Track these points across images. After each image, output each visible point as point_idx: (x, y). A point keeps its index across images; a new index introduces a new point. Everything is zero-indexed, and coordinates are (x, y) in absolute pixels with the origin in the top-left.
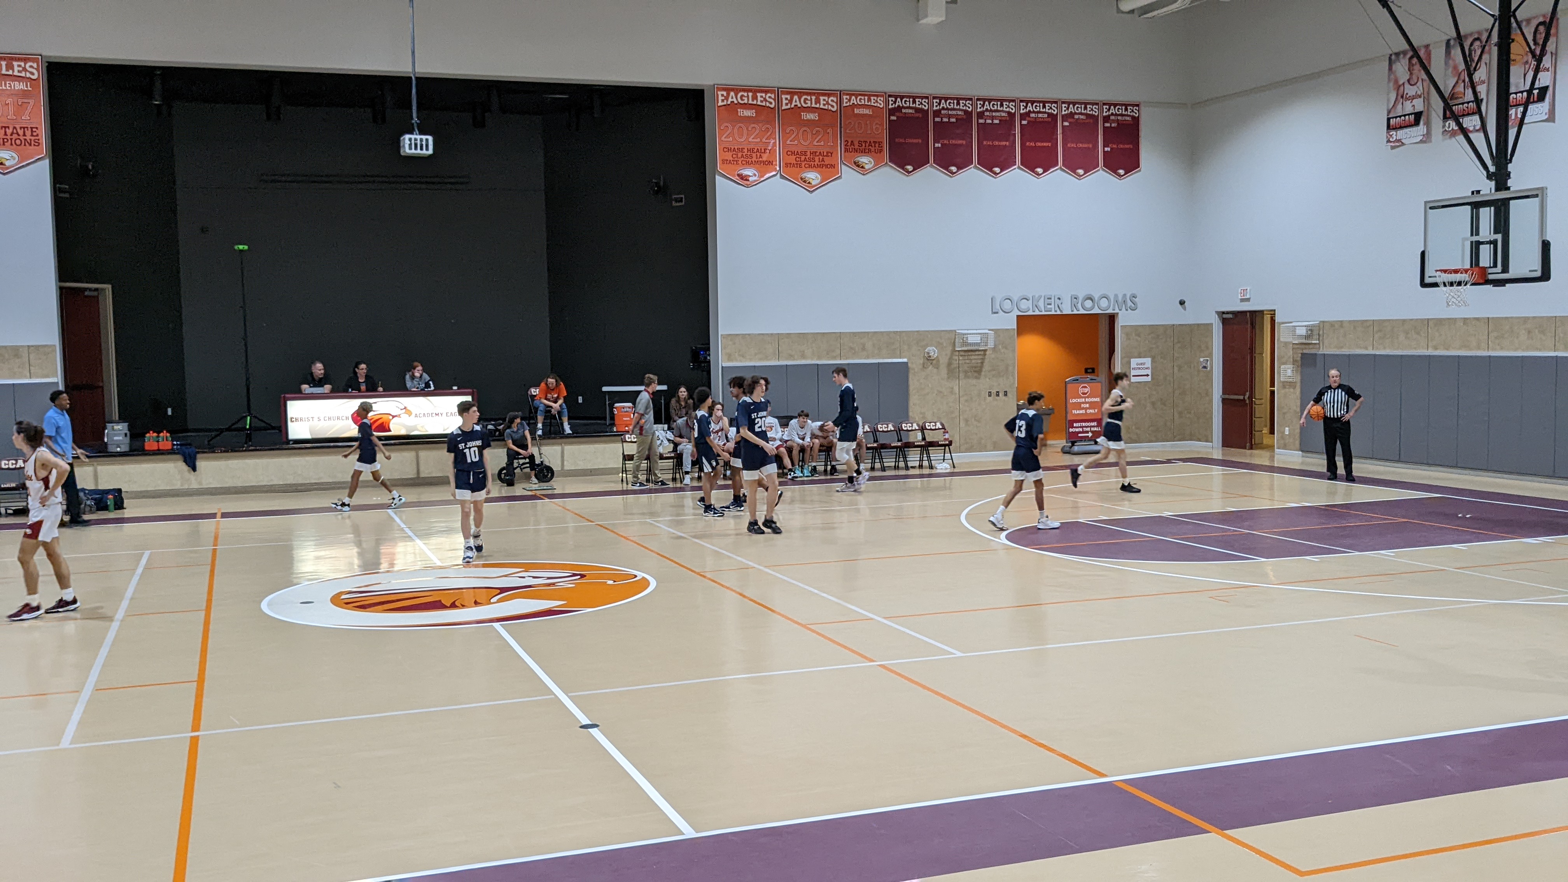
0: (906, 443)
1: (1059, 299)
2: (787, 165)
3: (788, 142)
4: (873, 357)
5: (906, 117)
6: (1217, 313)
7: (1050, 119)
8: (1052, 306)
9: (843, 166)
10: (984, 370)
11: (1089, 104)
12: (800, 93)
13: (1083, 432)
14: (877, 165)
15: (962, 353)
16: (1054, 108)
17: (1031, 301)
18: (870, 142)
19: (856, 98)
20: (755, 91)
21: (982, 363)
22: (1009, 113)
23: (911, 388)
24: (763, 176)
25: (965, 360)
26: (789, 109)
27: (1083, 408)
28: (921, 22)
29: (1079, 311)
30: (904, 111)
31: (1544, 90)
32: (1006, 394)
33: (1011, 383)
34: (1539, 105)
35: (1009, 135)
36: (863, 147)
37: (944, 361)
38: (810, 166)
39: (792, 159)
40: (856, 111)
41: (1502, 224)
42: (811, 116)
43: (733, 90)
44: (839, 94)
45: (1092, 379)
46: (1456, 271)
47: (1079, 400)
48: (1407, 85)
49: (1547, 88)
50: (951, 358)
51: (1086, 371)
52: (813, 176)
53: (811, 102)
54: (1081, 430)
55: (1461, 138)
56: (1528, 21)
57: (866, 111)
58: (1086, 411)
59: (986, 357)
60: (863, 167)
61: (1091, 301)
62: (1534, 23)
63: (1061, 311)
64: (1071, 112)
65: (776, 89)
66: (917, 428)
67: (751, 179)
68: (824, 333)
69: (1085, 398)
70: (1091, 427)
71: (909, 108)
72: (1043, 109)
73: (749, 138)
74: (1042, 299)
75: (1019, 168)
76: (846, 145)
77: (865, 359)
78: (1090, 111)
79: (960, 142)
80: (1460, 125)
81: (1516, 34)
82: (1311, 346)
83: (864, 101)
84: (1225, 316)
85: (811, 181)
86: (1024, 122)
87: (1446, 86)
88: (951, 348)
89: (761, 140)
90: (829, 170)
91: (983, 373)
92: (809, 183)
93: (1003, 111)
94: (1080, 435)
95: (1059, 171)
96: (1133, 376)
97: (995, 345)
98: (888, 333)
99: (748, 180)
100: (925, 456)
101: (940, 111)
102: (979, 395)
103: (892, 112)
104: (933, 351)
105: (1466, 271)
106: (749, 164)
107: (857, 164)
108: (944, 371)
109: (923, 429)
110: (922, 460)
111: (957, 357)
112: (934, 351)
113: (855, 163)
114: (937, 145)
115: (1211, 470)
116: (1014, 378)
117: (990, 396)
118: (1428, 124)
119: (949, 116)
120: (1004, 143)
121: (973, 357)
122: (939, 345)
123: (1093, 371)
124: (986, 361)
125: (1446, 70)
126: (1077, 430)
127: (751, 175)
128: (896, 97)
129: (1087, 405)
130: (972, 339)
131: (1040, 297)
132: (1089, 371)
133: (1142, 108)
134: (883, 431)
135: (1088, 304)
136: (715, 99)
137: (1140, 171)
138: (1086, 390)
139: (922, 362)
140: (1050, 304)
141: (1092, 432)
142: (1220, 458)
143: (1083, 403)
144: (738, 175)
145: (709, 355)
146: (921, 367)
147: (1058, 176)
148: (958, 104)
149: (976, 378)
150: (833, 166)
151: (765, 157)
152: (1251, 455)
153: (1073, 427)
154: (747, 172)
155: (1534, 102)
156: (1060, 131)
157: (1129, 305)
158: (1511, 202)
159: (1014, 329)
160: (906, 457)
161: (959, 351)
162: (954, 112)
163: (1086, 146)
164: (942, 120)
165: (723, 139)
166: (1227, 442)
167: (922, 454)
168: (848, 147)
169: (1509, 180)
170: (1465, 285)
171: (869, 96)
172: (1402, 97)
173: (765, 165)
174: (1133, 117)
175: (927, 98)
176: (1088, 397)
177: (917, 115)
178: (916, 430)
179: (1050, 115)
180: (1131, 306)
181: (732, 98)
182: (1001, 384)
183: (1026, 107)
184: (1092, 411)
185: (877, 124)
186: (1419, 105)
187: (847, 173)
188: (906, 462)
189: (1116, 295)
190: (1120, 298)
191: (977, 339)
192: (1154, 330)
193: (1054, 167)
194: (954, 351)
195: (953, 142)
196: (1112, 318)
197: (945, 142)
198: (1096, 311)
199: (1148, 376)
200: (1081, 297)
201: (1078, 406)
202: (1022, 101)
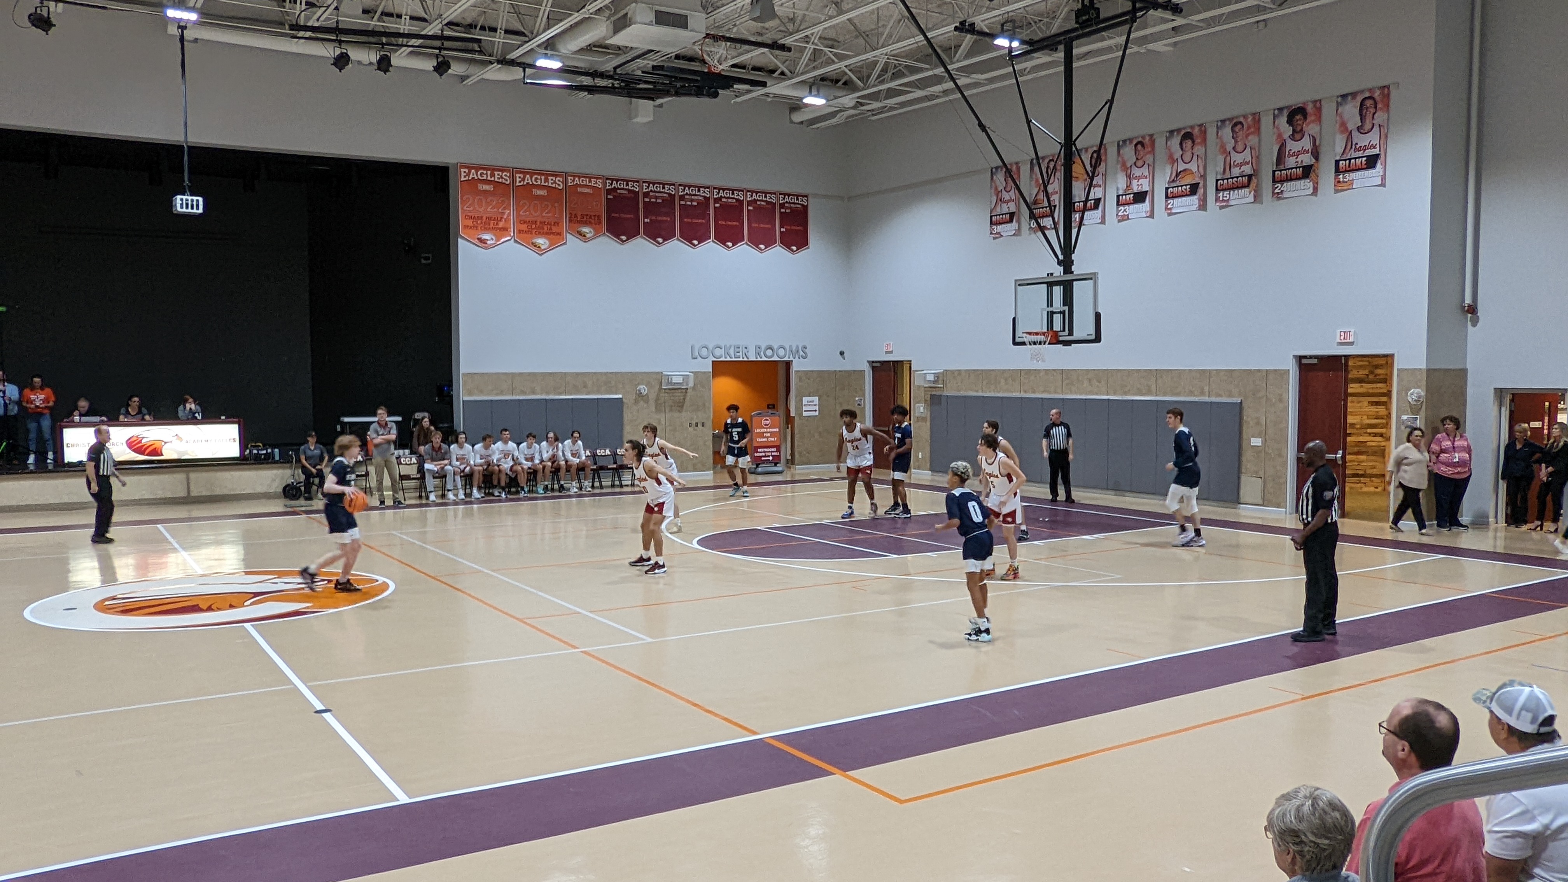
1: (746, 348)
2: (520, 232)
3: (522, 213)
4: (593, 393)
5: (621, 197)
6: (869, 362)
7: (738, 204)
8: (741, 354)
9: (568, 235)
10: (686, 405)
11: (769, 193)
12: (532, 172)
13: (765, 456)
14: (596, 235)
15: (667, 391)
16: (741, 195)
17: (723, 349)
18: (591, 216)
19: (579, 180)
20: (493, 169)
21: (684, 399)
22: (705, 197)
23: (625, 420)
24: (499, 241)
25: (670, 396)
26: (522, 186)
27: (766, 437)
28: (632, 121)
29: (761, 358)
30: (618, 191)
31: (1097, 201)
32: (703, 425)
33: (708, 416)
34: (1095, 212)
35: (706, 216)
36: (585, 219)
37: (653, 396)
38: (540, 233)
39: (525, 227)
40: (580, 190)
41: (1068, 300)
42: (541, 193)
43: (473, 167)
44: (565, 175)
45: (772, 414)
46: (1037, 334)
48: (1004, 192)
49: (1100, 199)
50: (658, 395)
51: (768, 407)
52: (542, 242)
53: (541, 181)
54: (764, 454)
55: (1040, 234)
56: (1086, 150)
57: (587, 190)
58: (767, 439)
59: (688, 394)
60: (584, 236)
61: (770, 351)
62: (1090, 151)
63: (748, 358)
64: (755, 199)
65: (511, 169)
67: (488, 242)
68: (551, 373)
69: (766, 428)
70: (772, 452)
71: (624, 189)
72: (732, 195)
73: (487, 209)
74: (733, 348)
75: (713, 241)
76: (570, 218)
77: (586, 394)
78: (769, 199)
79: (665, 218)
80: (1038, 224)
81: (1076, 159)
82: (937, 389)
83: (586, 182)
84: (874, 364)
85: (540, 245)
86: (717, 205)
87: (1031, 194)
88: (658, 387)
89: (498, 210)
90: (555, 237)
91: (685, 408)
92: (539, 247)
93: (699, 195)
94: (763, 459)
95: (745, 245)
96: (804, 411)
97: (694, 385)
98: (605, 374)
99: (486, 243)
101: (648, 192)
102: (681, 425)
103: (609, 192)
105: (1044, 334)
106: (487, 229)
107: (580, 233)
108: (653, 406)
111: (663, 395)
112: (644, 389)
113: (578, 232)
114: (646, 220)
116: (710, 412)
117: (690, 426)
118: (1019, 222)
119: (656, 198)
120: (700, 221)
122: (648, 384)
123: (774, 407)
124: (688, 398)
125: (1031, 181)
126: (761, 454)
127: (489, 239)
128: (612, 180)
129: (769, 435)
130: (675, 380)
131: (731, 347)
132: (770, 407)
133: (811, 200)
134: (601, 455)
135: (769, 353)
136: (458, 174)
137: (808, 248)
138: (768, 422)
139: (634, 397)
140: (739, 352)
141: (772, 455)
143: (765, 432)
144: (478, 239)
145: (452, 391)
146: (634, 401)
147: (744, 251)
148: (664, 188)
149: (679, 411)
150: (559, 234)
151: (500, 225)
153: (757, 452)
154: (486, 236)
155: (1091, 209)
156: (745, 213)
157: (801, 354)
158: (1075, 283)
159: (710, 372)
161: (665, 389)
162: (660, 195)
163: (766, 226)
164: (650, 200)
165: (465, 208)
168: (572, 219)
169: (1073, 267)
170: (1044, 344)
171: (590, 178)
172: (1001, 200)
173: (500, 230)
174: (802, 205)
175: (638, 182)
176: (769, 428)
177: (630, 196)
179: (739, 200)
180: (804, 355)
181: (473, 174)
182: (700, 416)
183: (718, 193)
184: (772, 439)
185: (596, 201)
186: (1013, 209)
187: (572, 240)
188: (620, 481)
189: (791, 346)
190: (794, 348)
191: (679, 380)
192: (821, 375)
193: (741, 242)
194: (660, 389)
195: (659, 218)
196: (788, 364)
197: (654, 218)
198: (775, 358)
199: (816, 411)
200: (763, 348)
201: (761, 435)
202: (715, 188)
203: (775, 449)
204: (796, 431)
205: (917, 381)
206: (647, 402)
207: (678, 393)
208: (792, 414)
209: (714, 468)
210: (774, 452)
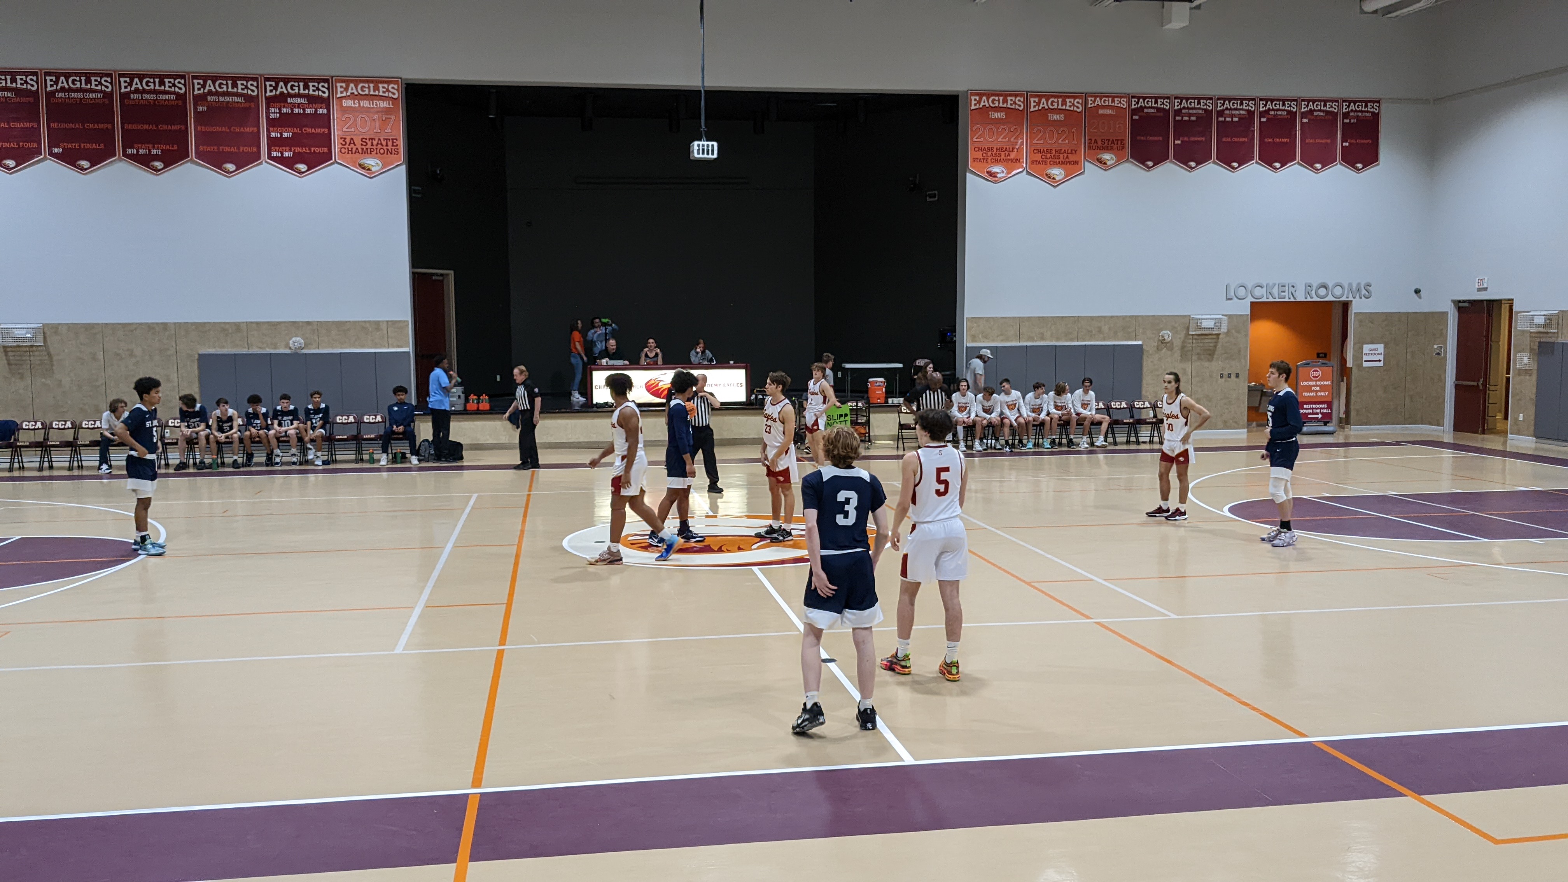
0: (1138, 420)
1: (1293, 287)
2: (1033, 162)
3: (1035, 141)
4: (1108, 339)
5: (1149, 116)
6: (1454, 301)
7: (1289, 117)
8: (1286, 294)
9: (1086, 163)
10: (1217, 353)
11: (1329, 101)
12: (1048, 96)
13: (1313, 414)
14: (1119, 161)
15: (1196, 337)
16: (1294, 106)
17: (1265, 288)
18: (1113, 140)
19: (1101, 100)
20: (1005, 95)
21: (1215, 346)
22: (1248, 111)
23: (1145, 369)
24: (1010, 173)
25: (1198, 343)
26: (1037, 111)
27: (1314, 391)
28: (1164, 28)
29: (1312, 298)
30: (1145, 110)
32: (1237, 376)
33: (1243, 366)
35: (1249, 132)
36: (1106, 144)
37: (1178, 343)
38: (1055, 163)
39: (1038, 157)
40: (1101, 112)
42: (1057, 117)
43: (984, 94)
44: (1085, 96)
45: (1323, 364)
47: (1310, 383)
50: (1184, 342)
51: (1318, 356)
52: (1057, 172)
53: (1057, 104)
54: (1311, 411)
57: (1110, 112)
58: (1316, 394)
59: (1220, 340)
60: (1105, 163)
61: (1324, 289)
63: (1295, 298)
64: (1311, 109)
65: (1026, 93)
66: (1149, 406)
67: (999, 175)
68: (1063, 317)
69: (1316, 381)
70: (1321, 409)
71: (1151, 107)
72: (1282, 106)
73: (998, 139)
74: (1277, 286)
75: (1257, 162)
76: (1090, 143)
77: (1101, 341)
78: (1329, 108)
79: (1199, 139)
82: (1548, 335)
83: (1108, 102)
84: (1461, 305)
85: (1055, 176)
86: (1263, 120)
88: (1185, 332)
89: (1009, 140)
90: (1072, 166)
91: (1215, 356)
92: (1054, 178)
93: (1242, 109)
94: (1309, 416)
95: (1296, 165)
96: (1365, 361)
97: (1228, 330)
98: (1124, 317)
99: (997, 177)
100: (1156, 432)
101: (1181, 110)
102: (1211, 376)
103: (1134, 112)
104: (1167, 334)
106: (997, 162)
107: (1100, 161)
108: (1177, 354)
109: (1154, 407)
110: (1153, 436)
111: (1191, 341)
112: (1169, 335)
113: (1098, 159)
114: (1177, 142)
115: (1441, 453)
116: (1246, 362)
117: (1222, 377)
119: (1190, 115)
120: (1242, 139)
121: (1207, 341)
122: (1173, 329)
123: (1325, 356)
124: (1220, 345)
126: (1307, 411)
127: (999, 171)
128: (1139, 98)
129: (1318, 388)
130: (1205, 324)
131: (1275, 285)
132: (1321, 355)
133: (1383, 104)
134: (1116, 408)
135: (1322, 292)
136: (968, 102)
137: (1378, 165)
138: (1317, 374)
139: (1156, 344)
140: (1284, 292)
141: (1322, 413)
142: (1452, 441)
143: (1314, 386)
144: (988, 172)
145: (955, 336)
146: (1155, 348)
147: (1295, 170)
148: (1199, 103)
149: (1209, 360)
150: (1076, 163)
151: (1013, 155)
152: (1483, 440)
154: (996, 169)
156: (1298, 127)
157: (1363, 293)
159: (1248, 315)
160: (1137, 433)
161: (1193, 335)
162: (1195, 111)
163: (1324, 141)
164: (1182, 118)
165: (975, 139)
166: (1459, 427)
167: (1152, 430)
168: (1092, 145)
171: (1113, 97)
173: (1012, 162)
174: (1372, 113)
175: (1168, 98)
176: (1319, 380)
177: (1158, 114)
178: (1147, 408)
179: (1289, 112)
180: (1365, 294)
181: (984, 102)
182: (1235, 366)
183: (1265, 105)
184: (1322, 394)
185: (1119, 124)
187: (1090, 169)
188: (1137, 437)
189: (1350, 285)
190: (1354, 287)
191: (1210, 324)
192: (1389, 318)
193: (1291, 161)
194: (1188, 334)
195: (1193, 139)
196: (1346, 306)
197: (1186, 139)
198: (1330, 298)
199: (1380, 361)
200: (1315, 285)
201: (1309, 389)
202: (1261, 100)
203: (1326, 406)
204: (1353, 385)
205: (1520, 325)
206: (1171, 349)
207: (1208, 341)
208: (1349, 364)
209: (1247, 428)
210: (1324, 408)
